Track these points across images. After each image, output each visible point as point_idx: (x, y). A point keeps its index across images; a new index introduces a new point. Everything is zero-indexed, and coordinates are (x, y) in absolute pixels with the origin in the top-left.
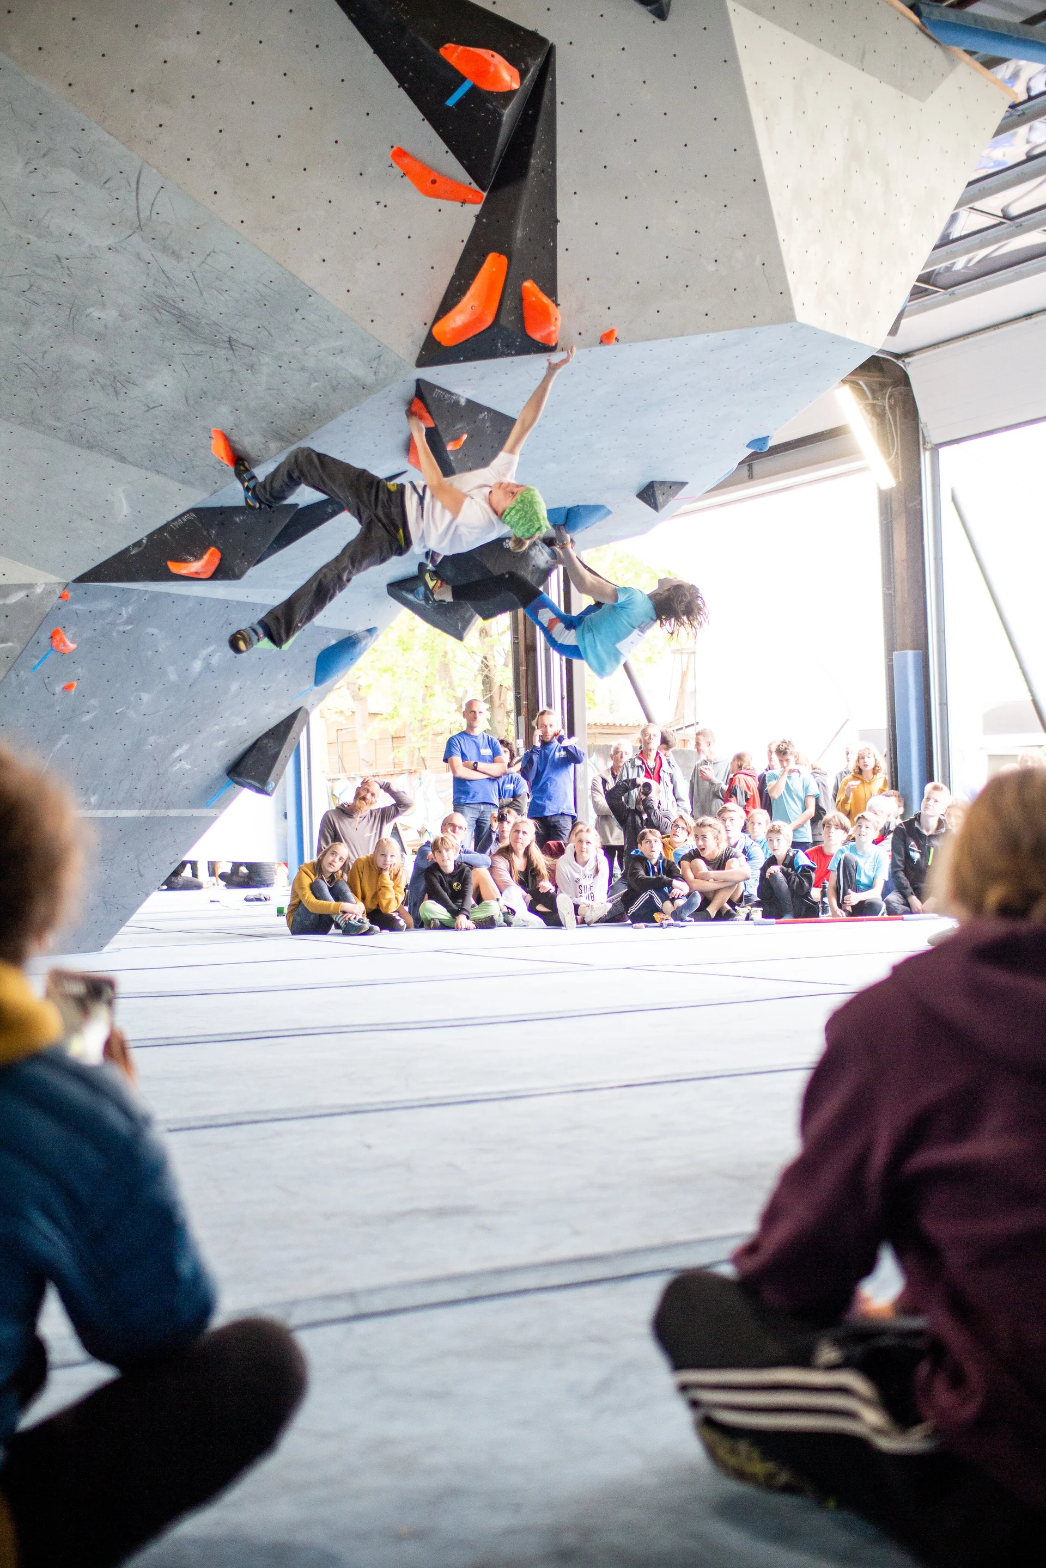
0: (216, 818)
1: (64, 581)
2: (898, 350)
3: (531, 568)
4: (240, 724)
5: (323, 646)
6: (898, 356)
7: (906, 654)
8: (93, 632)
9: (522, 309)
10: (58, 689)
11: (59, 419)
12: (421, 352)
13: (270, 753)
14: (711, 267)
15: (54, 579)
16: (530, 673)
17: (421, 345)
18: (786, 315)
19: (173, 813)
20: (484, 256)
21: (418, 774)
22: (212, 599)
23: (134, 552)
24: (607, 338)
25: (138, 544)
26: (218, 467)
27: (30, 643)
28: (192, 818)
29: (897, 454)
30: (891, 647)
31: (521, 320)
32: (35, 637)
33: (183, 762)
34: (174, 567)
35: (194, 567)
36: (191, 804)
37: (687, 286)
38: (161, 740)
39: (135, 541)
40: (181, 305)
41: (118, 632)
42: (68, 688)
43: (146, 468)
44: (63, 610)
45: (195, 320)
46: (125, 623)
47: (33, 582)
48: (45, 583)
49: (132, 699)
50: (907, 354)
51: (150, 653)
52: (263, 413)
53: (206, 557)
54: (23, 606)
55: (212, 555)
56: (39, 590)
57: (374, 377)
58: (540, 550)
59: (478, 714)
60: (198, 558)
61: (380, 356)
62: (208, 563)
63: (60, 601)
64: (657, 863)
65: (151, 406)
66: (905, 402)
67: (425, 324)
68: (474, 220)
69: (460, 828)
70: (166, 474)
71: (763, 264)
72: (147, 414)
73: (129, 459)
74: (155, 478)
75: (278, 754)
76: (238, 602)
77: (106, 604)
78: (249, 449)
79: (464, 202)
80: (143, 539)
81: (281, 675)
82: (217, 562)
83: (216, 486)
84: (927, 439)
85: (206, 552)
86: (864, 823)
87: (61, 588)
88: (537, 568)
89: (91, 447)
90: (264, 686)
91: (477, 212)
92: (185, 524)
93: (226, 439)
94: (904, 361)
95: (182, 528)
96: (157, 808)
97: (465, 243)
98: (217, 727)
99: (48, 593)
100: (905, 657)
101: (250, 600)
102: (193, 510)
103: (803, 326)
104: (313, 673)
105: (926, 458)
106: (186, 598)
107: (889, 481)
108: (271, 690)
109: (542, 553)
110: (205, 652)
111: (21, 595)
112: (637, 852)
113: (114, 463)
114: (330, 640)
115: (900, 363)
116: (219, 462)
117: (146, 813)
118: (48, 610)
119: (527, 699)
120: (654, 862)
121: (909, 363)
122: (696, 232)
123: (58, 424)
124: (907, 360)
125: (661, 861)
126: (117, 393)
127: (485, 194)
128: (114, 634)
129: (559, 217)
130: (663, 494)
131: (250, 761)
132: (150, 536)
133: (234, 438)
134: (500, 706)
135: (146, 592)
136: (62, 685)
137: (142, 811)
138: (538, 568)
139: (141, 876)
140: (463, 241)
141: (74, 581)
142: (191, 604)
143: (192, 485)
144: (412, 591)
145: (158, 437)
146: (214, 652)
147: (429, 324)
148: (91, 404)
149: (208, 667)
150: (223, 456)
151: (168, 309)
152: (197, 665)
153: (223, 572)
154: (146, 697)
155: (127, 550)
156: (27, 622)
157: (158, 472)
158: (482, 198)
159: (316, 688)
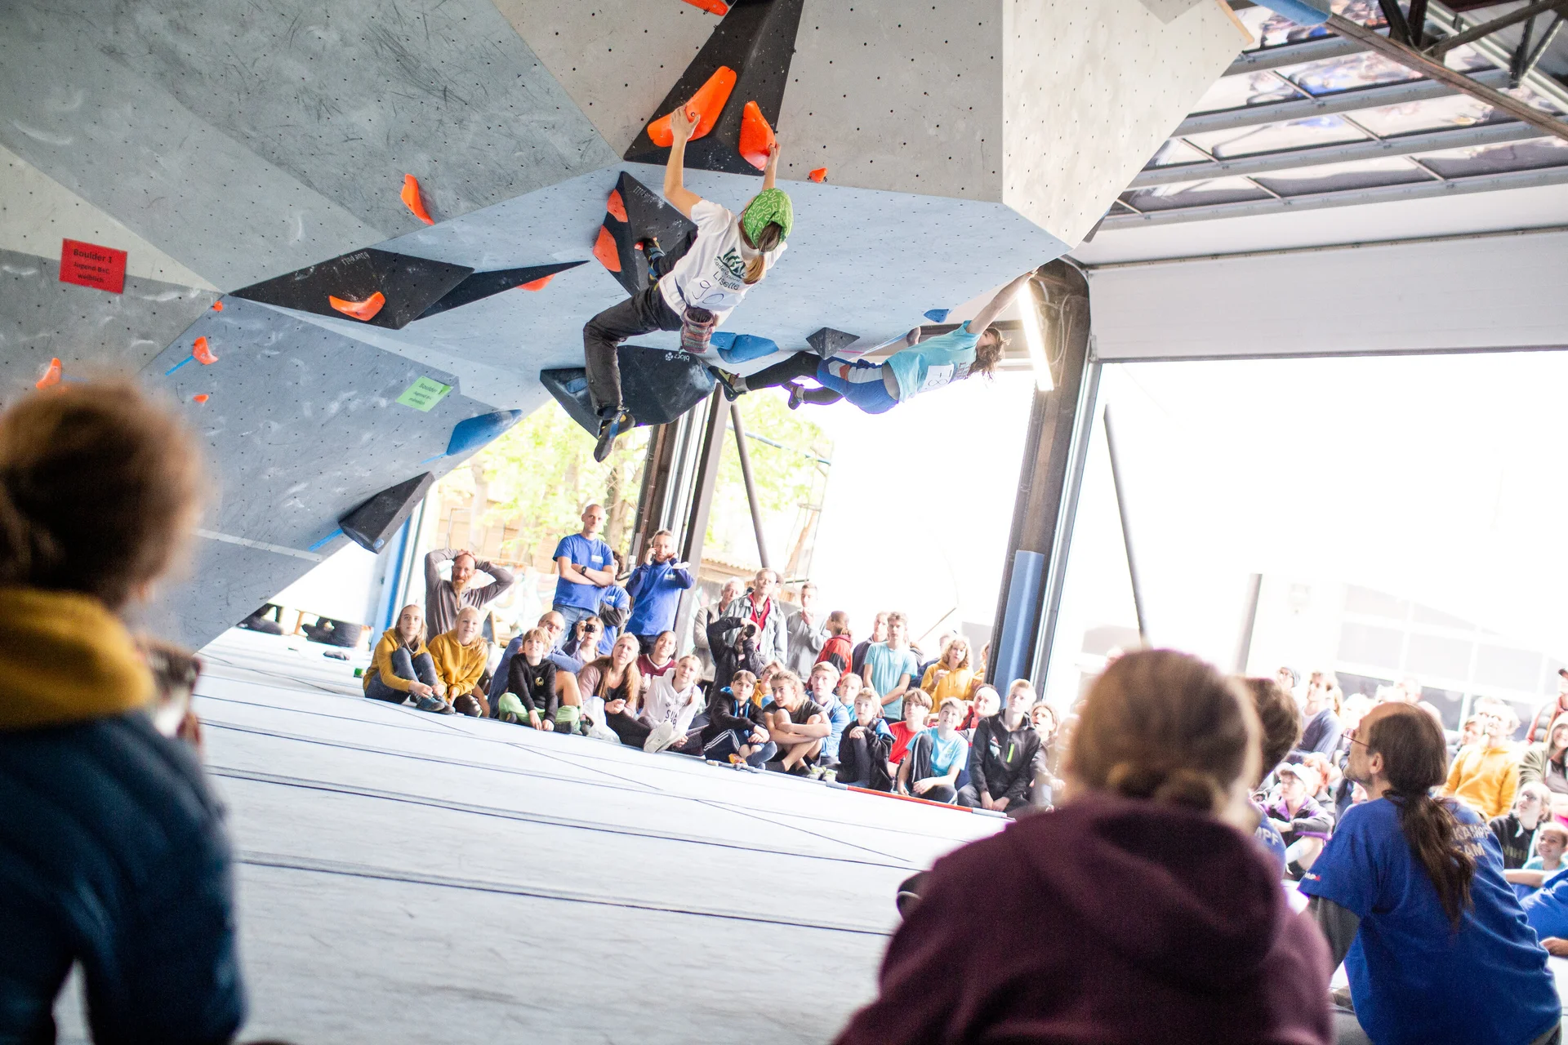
0: (316, 564)
1: (219, 291)
2: (1084, 260)
3: (687, 386)
4: (363, 475)
5: (464, 417)
6: (1082, 266)
7: (1029, 554)
8: (238, 349)
9: (740, 127)
10: (189, 398)
11: (254, 129)
12: (631, 147)
13: (387, 511)
14: (932, 131)
15: (214, 288)
16: (657, 492)
17: (634, 139)
18: (993, 194)
19: (275, 549)
20: (716, 68)
21: (522, 570)
22: (364, 344)
23: (298, 278)
24: (816, 176)
25: (304, 271)
26: (404, 213)
27: (171, 346)
28: (292, 558)
29: (1061, 359)
30: (1015, 545)
31: (737, 138)
32: (177, 341)
33: (297, 500)
34: (335, 303)
35: (356, 307)
36: (297, 544)
37: (905, 144)
38: (281, 473)
39: (304, 267)
40: (403, 43)
41: (263, 355)
42: (199, 399)
43: (331, 198)
44: (214, 320)
45: (414, 61)
46: (271, 348)
47: (190, 286)
48: (203, 291)
49: (261, 425)
50: (1093, 266)
51: (290, 383)
52: (461, 170)
53: (370, 300)
54: (173, 309)
55: (376, 298)
56: (193, 295)
57: (579, 160)
58: (700, 371)
59: (597, 521)
60: (361, 299)
61: (590, 140)
62: (371, 305)
63: (212, 310)
64: (744, 706)
65: (351, 136)
66: (1080, 312)
67: (642, 119)
68: (713, 30)
69: (557, 628)
70: (348, 208)
71: (983, 140)
72: (345, 144)
73: (316, 184)
74: (337, 209)
75: (395, 512)
76: (390, 353)
77: (257, 325)
78: (438, 202)
79: (707, 10)
80: (310, 267)
81: (416, 436)
82: (379, 306)
83: (397, 232)
84: (1093, 352)
85: (371, 295)
86: (951, 710)
87: (216, 299)
88: (692, 387)
89: (280, 164)
90: (397, 443)
91: (718, 24)
92: (356, 263)
93: (418, 187)
94: (1087, 272)
95: (353, 266)
96: (259, 540)
97: (699, 50)
98: (339, 473)
99: (202, 299)
100: (1027, 556)
101: (401, 354)
102: (368, 250)
103: (1007, 209)
104: (447, 440)
105: (1088, 371)
106: (340, 337)
107: (1048, 385)
108: (402, 448)
109: (702, 373)
110: (345, 395)
111: (174, 295)
112: (727, 690)
113: (297, 183)
114: (472, 412)
115: (1083, 273)
116: (405, 209)
117: (247, 542)
118: (198, 316)
119: (649, 518)
120: (741, 704)
121: (1092, 275)
122: (925, 93)
123: (253, 134)
124: (1091, 272)
125: (748, 705)
126: (319, 117)
127: (729, 8)
128: (259, 356)
129: (796, 47)
130: (833, 343)
131: (364, 514)
132: (319, 267)
133: (425, 188)
134: (618, 520)
135: (300, 322)
136: (195, 395)
137: (244, 539)
138: (695, 387)
139: (228, 604)
140: (697, 48)
141: (231, 294)
142: (342, 344)
143: (373, 226)
144: (564, 383)
145: (351, 170)
146: (355, 397)
147: (646, 121)
148: (290, 121)
149: (344, 410)
150: (411, 204)
151: (391, 45)
152: (334, 407)
153: (383, 319)
154: (275, 426)
155: (293, 274)
156: (174, 324)
157: (342, 204)
158: (727, 9)
159: (447, 457)
